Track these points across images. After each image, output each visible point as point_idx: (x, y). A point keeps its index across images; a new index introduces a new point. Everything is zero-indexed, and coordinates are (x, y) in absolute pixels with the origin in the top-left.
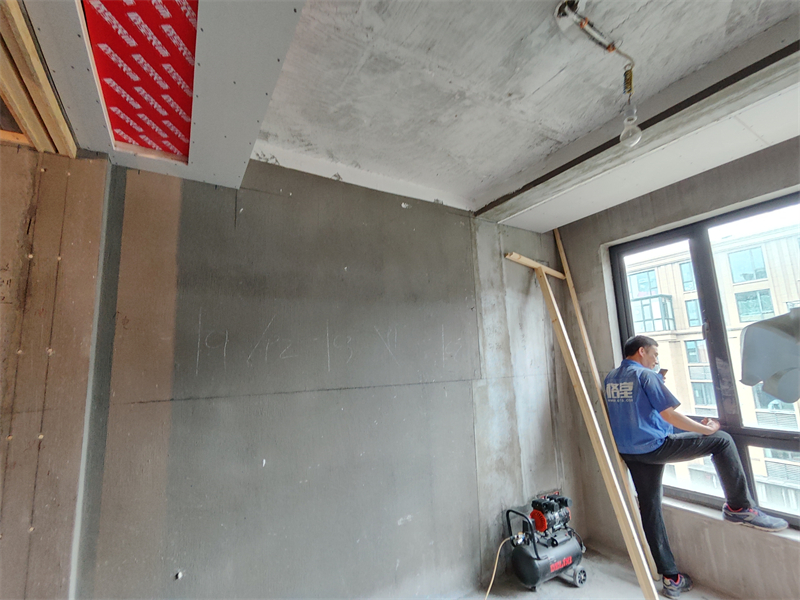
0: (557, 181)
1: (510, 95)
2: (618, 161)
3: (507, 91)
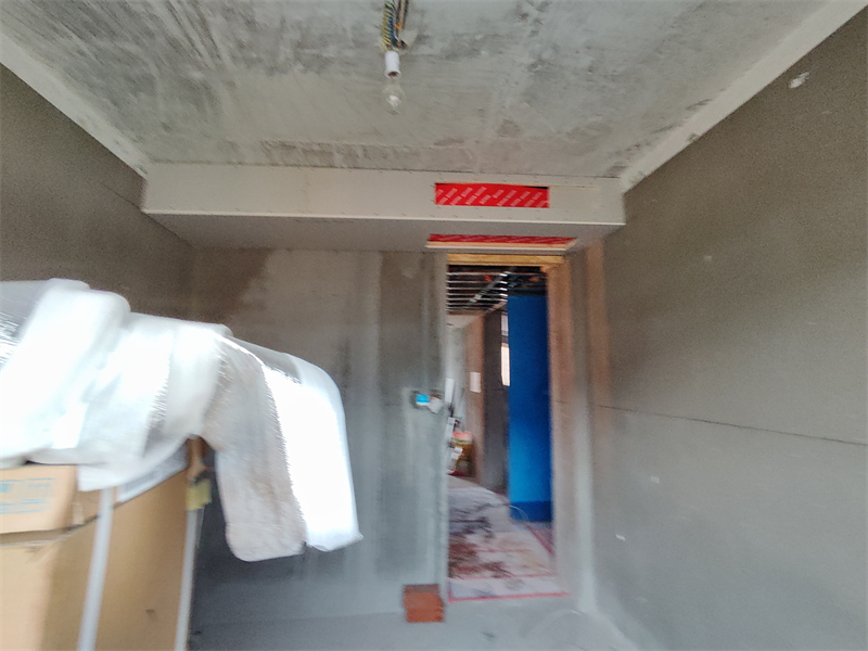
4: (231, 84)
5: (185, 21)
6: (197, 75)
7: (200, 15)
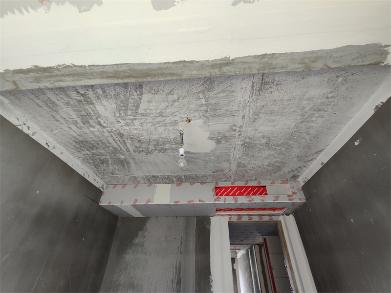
4: (134, 159)
5: (119, 142)
6: (122, 157)
7: (124, 141)
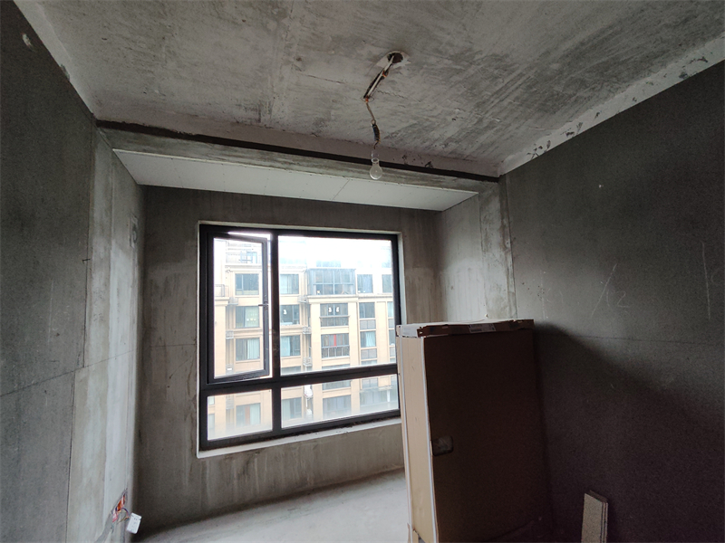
0: (236, 151)
1: (299, 59)
2: (286, 166)
3: (302, 55)
